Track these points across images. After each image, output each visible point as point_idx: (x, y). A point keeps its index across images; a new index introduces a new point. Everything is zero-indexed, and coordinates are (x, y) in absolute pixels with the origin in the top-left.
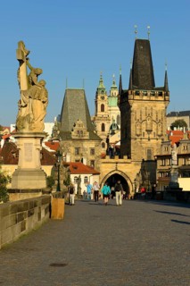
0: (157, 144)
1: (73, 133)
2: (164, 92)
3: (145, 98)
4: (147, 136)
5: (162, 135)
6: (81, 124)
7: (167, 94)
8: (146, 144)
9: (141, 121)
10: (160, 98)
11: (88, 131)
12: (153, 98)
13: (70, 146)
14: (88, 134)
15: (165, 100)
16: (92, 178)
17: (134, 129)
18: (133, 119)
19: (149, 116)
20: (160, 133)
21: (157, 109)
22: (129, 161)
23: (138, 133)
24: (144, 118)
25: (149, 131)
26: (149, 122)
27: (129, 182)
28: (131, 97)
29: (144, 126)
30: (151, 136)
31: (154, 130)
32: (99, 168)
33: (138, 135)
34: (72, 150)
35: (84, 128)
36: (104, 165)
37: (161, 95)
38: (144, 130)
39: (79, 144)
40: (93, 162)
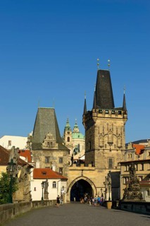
0: (117, 154)
1: (44, 144)
2: (123, 111)
3: (107, 116)
4: (108, 147)
5: (121, 147)
6: (51, 136)
7: (125, 113)
8: (108, 154)
9: (103, 135)
10: (120, 116)
11: (57, 142)
12: (113, 116)
13: (41, 155)
14: (57, 145)
15: (124, 118)
16: (60, 183)
17: (97, 141)
18: (96, 133)
19: (110, 131)
20: (119, 145)
21: (117, 125)
22: (93, 168)
23: (101, 145)
24: (106, 132)
25: (110, 143)
26: (110, 136)
27: (93, 187)
28: (95, 114)
29: (106, 139)
30: (112, 147)
31: (115, 143)
32: (66, 174)
33: (101, 147)
34: (43, 158)
35: (54, 139)
36: (71, 172)
37: (120, 113)
38: (106, 143)
39: (49, 154)
40: (61, 169)
